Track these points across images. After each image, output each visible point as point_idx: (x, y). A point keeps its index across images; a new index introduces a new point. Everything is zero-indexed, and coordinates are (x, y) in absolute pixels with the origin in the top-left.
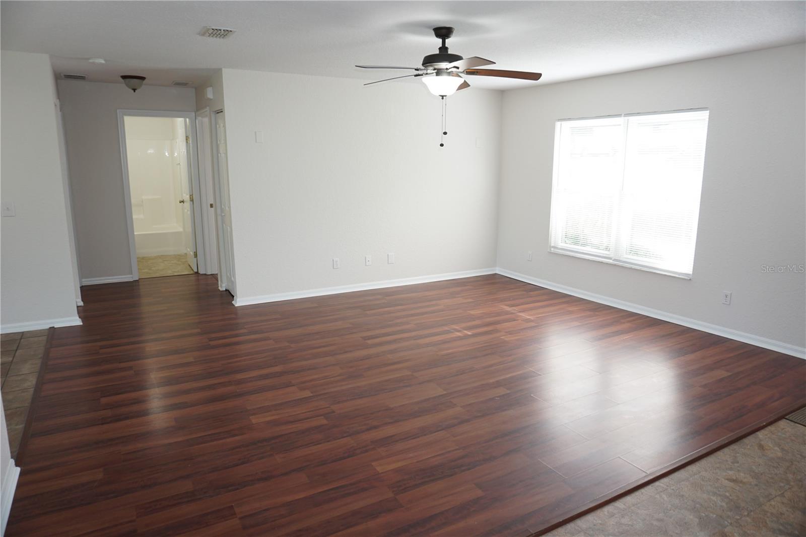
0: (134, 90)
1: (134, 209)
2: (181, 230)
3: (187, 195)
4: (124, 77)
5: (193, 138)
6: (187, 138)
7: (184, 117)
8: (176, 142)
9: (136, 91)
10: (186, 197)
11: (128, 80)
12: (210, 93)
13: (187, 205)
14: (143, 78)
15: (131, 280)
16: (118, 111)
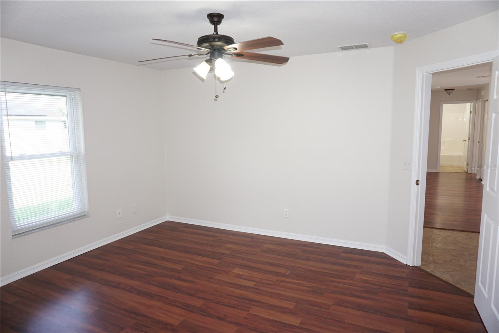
0: (449, 94)
1: (442, 145)
2: (462, 155)
3: (467, 137)
4: (446, 90)
5: (473, 112)
6: (471, 112)
7: (471, 103)
8: (466, 114)
9: (450, 95)
10: (467, 139)
11: (447, 91)
12: (483, 93)
13: (467, 142)
14: (454, 89)
15: (436, 172)
16: (441, 102)
